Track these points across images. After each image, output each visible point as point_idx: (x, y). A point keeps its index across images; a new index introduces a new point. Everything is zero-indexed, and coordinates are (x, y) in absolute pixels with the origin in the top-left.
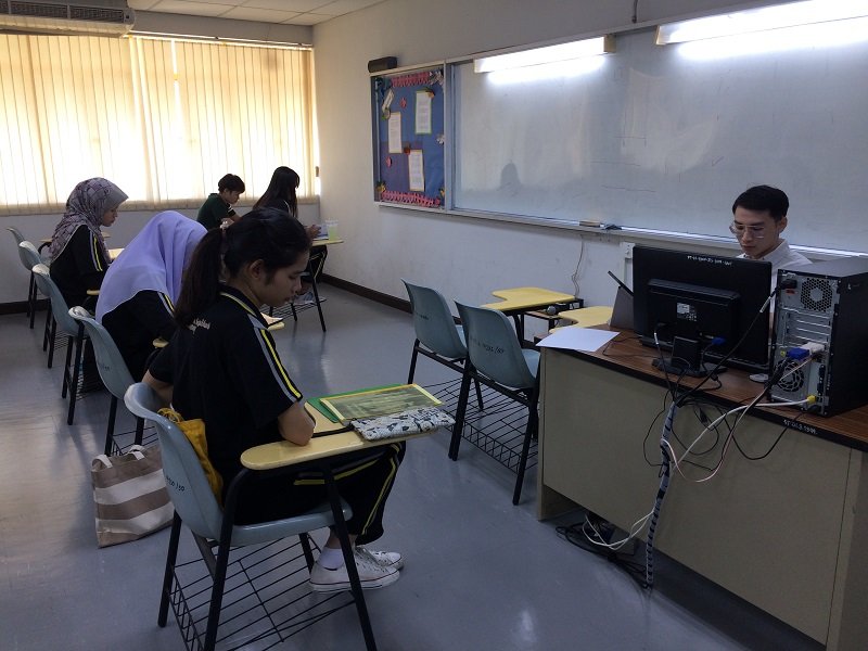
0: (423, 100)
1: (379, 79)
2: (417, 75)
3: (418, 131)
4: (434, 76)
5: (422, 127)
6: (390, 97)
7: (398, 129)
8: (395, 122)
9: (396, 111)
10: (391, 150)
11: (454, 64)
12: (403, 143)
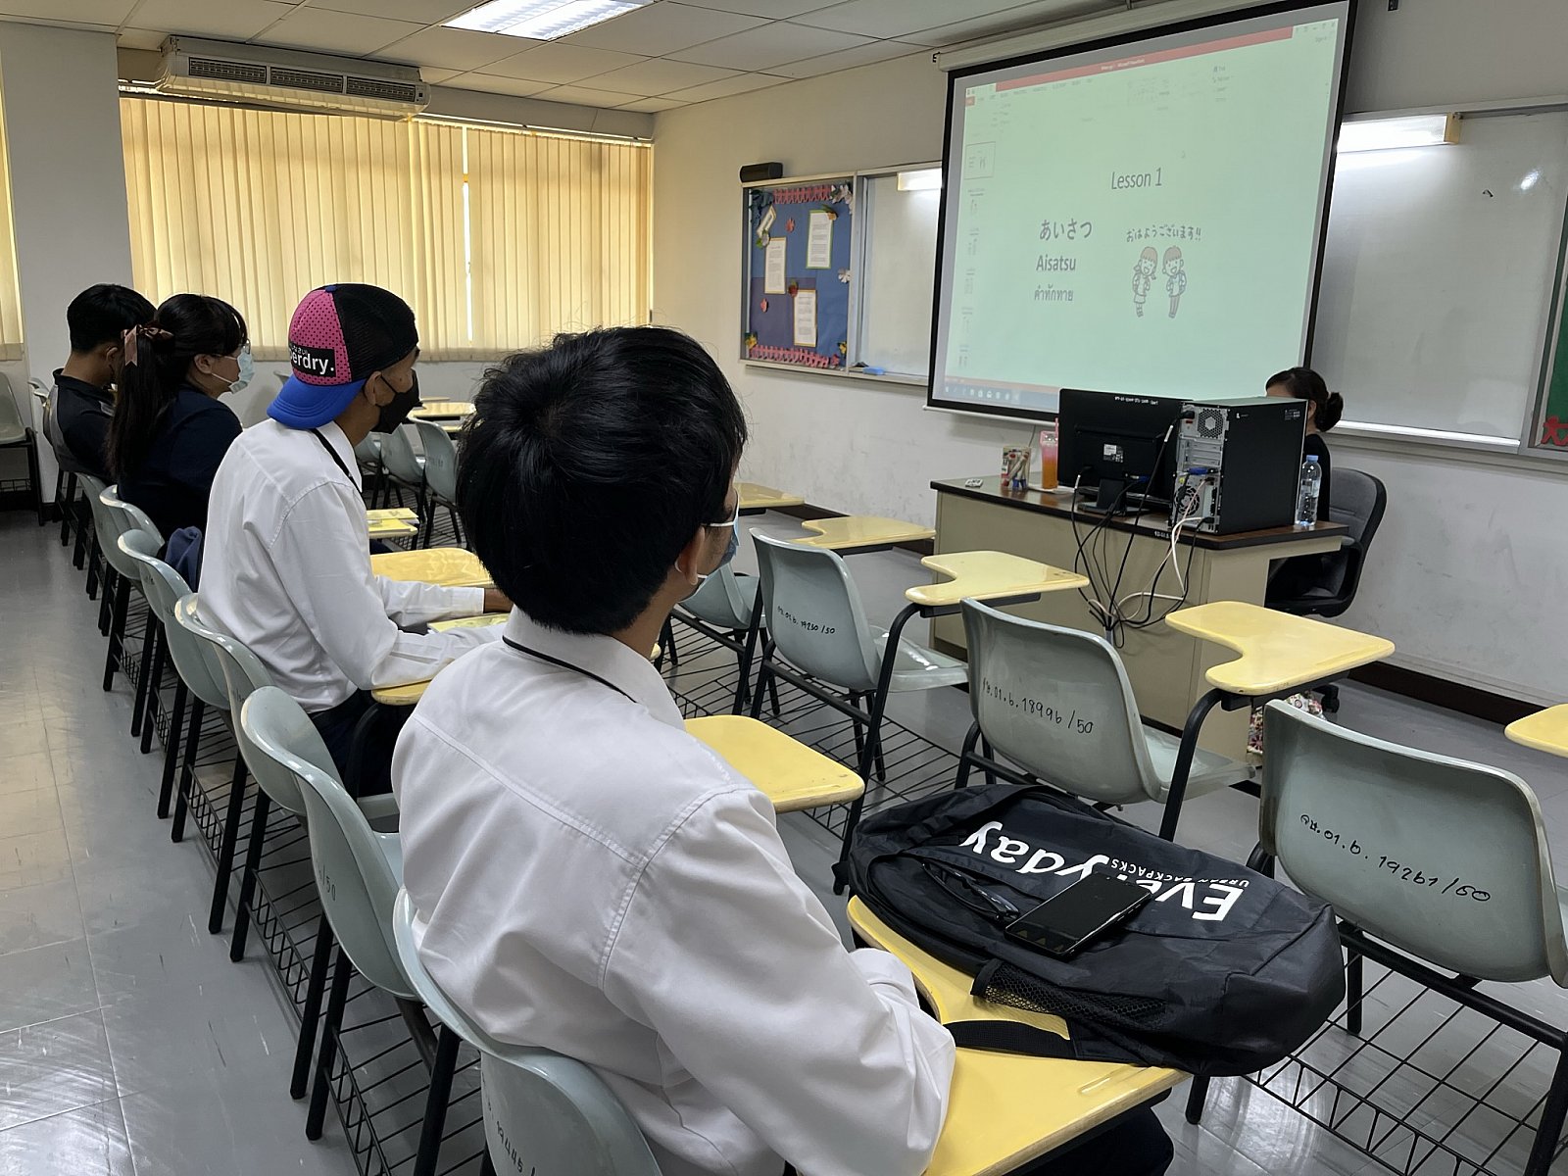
0: (820, 224)
1: (756, 192)
2: (812, 188)
3: (810, 264)
4: (838, 191)
5: (815, 259)
6: (770, 215)
7: (781, 260)
8: (776, 252)
9: (779, 236)
10: (768, 289)
11: (869, 177)
12: (786, 279)
